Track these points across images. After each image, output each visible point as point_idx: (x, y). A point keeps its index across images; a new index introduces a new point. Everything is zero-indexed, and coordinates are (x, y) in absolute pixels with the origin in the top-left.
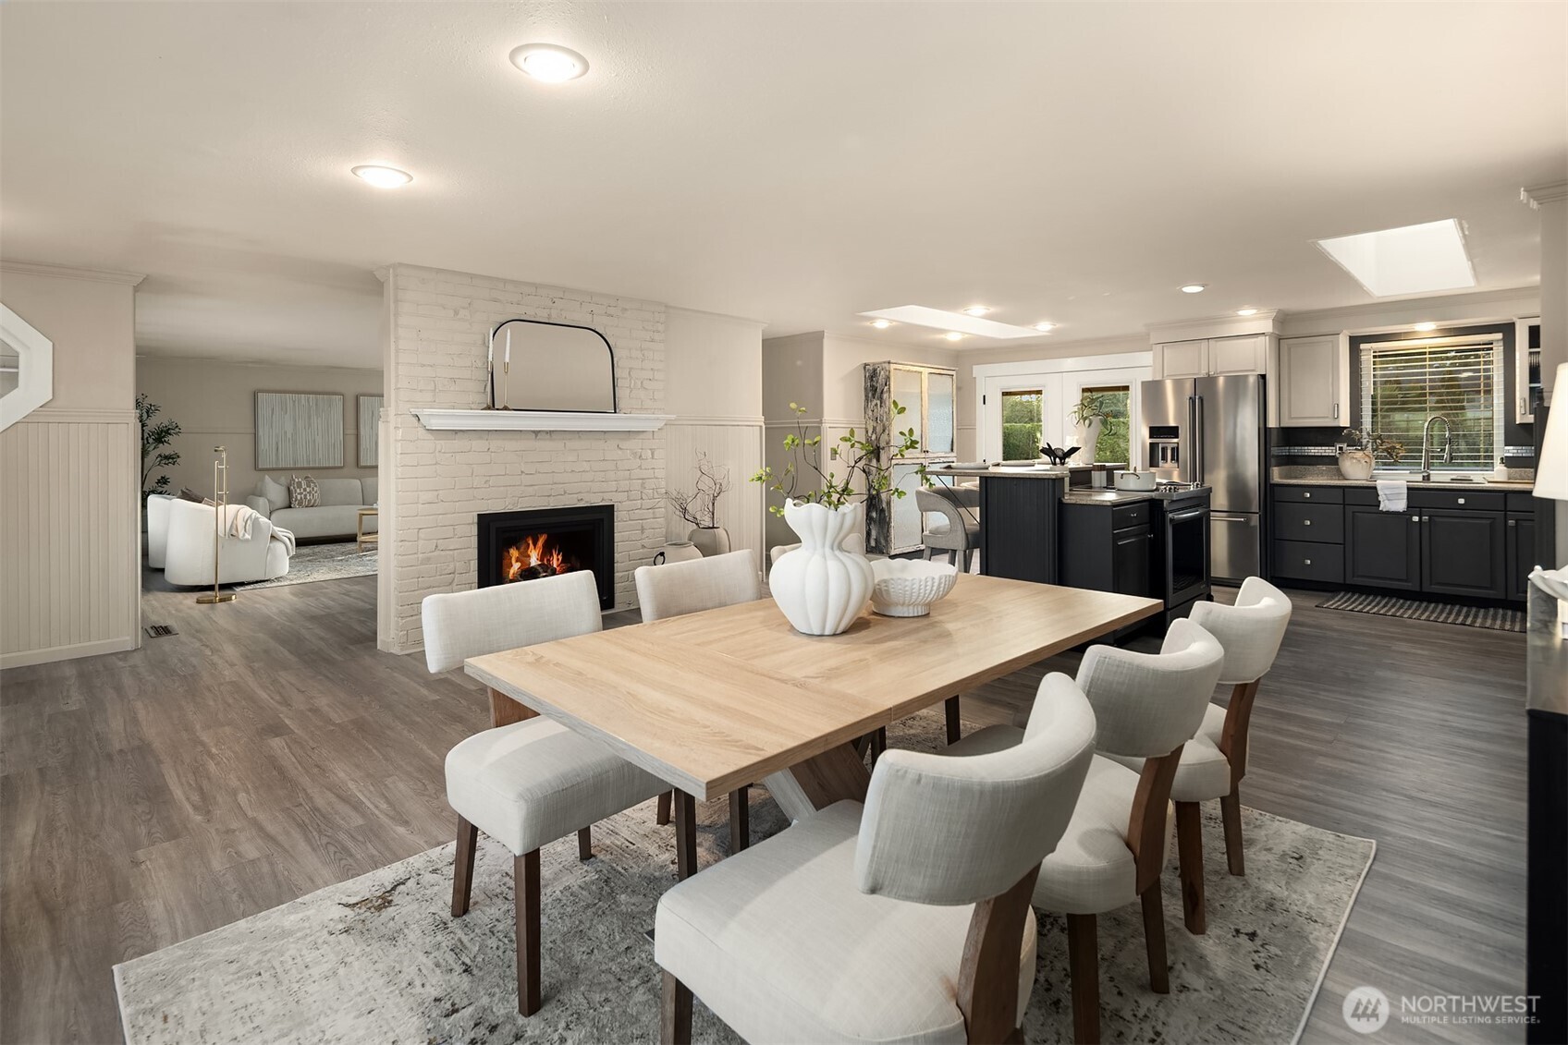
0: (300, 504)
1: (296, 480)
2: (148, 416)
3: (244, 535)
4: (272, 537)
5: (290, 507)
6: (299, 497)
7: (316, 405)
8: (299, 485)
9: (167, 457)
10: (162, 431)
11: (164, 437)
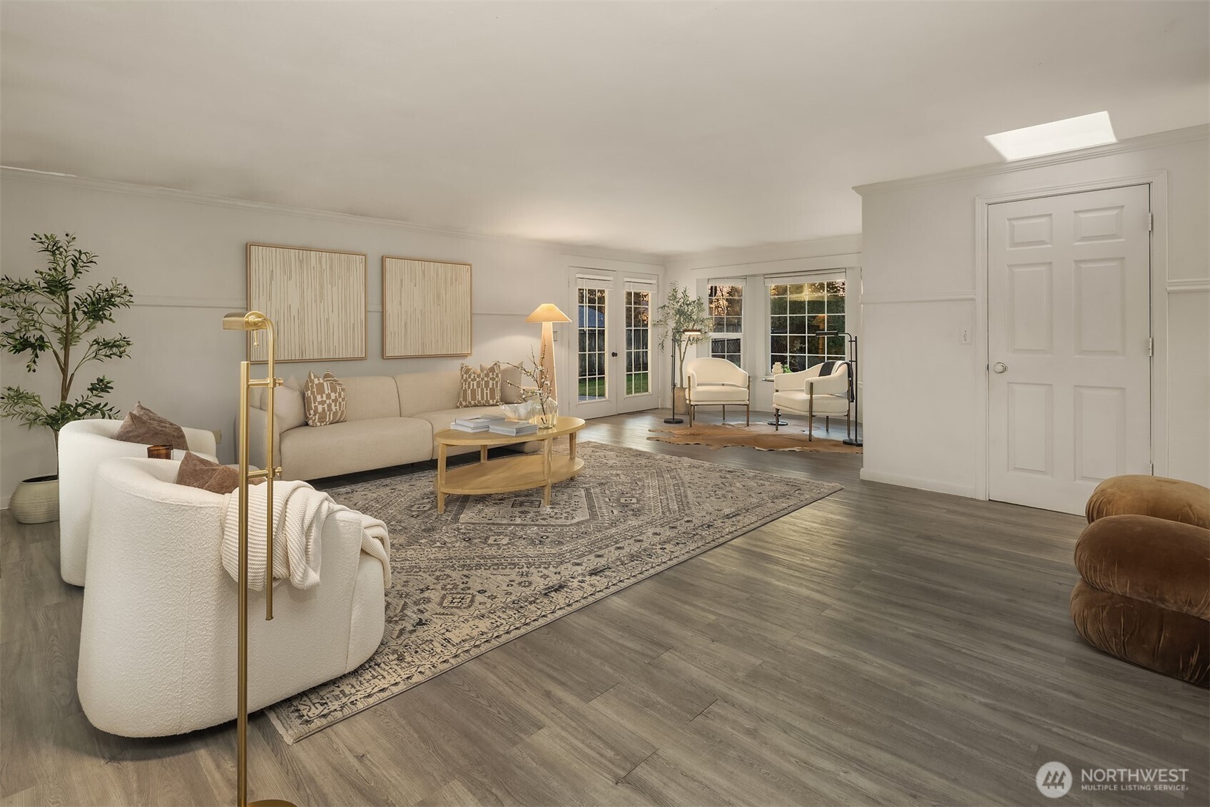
0: (322, 419)
1: (316, 381)
2: (76, 272)
3: (305, 574)
4: (363, 552)
5: (307, 424)
6: (320, 409)
7: (331, 267)
8: (320, 389)
9: (106, 345)
10: (99, 300)
11: (102, 309)
